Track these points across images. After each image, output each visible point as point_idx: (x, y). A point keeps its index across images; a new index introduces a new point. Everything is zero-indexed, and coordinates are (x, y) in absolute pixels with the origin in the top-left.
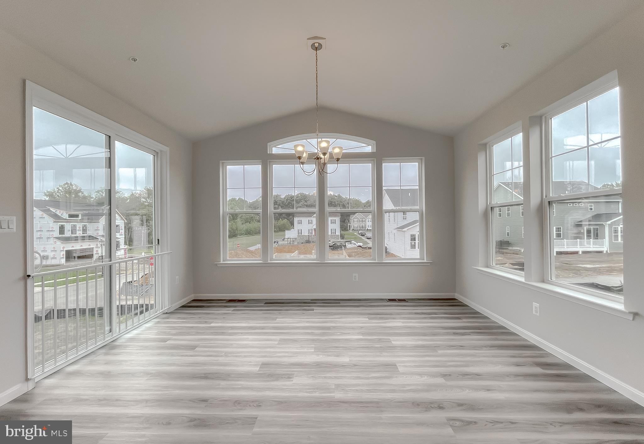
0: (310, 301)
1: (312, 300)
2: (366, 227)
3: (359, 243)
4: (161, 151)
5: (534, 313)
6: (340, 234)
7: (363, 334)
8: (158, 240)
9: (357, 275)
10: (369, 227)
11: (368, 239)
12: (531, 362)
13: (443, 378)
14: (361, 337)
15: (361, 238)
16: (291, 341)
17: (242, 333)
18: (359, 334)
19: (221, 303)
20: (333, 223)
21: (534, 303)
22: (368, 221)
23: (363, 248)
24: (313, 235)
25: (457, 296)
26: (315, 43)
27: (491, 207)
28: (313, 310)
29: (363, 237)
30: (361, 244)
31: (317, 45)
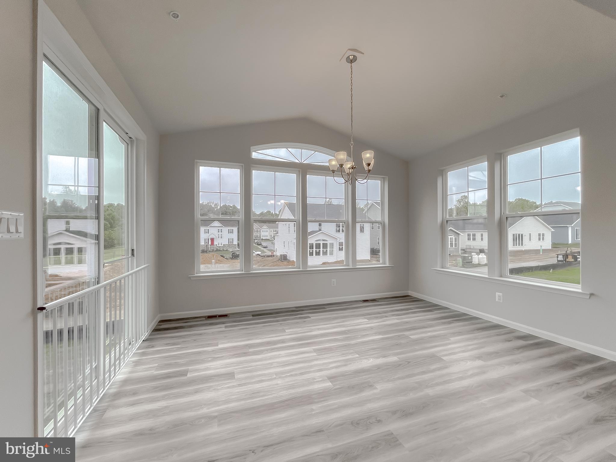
0: (295, 309)
1: (296, 307)
2: (260, 237)
3: (257, 252)
4: (137, 139)
5: (497, 300)
6: (237, 244)
7: (380, 333)
8: (133, 250)
9: (335, 280)
10: (263, 237)
11: (264, 248)
12: (512, 337)
13: (480, 361)
14: (381, 337)
15: (258, 247)
16: (326, 350)
17: (267, 350)
18: (376, 334)
19: (201, 321)
20: (231, 232)
21: (497, 293)
22: (263, 232)
23: (262, 256)
24: (209, 244)
25: (410, 293)
26: (350, 56)
27: (447, 221)
28: (309, 317)
29: (259, 247)
30: (259, 253)
31: (351, 57)
